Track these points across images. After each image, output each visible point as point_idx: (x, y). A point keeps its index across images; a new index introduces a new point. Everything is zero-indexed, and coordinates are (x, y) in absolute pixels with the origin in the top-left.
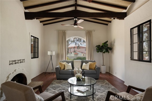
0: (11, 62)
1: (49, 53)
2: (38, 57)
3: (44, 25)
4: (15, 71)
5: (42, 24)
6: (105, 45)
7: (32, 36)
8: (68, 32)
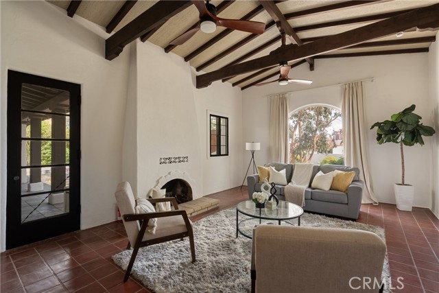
0: (163, 161)
1: (248, 146)
2: (227, 155)
3: (243, 89)
4: (169, 173)
5: (238, 88)
6: (402, 120)
7: (211, 115)
8: (292, 95)
